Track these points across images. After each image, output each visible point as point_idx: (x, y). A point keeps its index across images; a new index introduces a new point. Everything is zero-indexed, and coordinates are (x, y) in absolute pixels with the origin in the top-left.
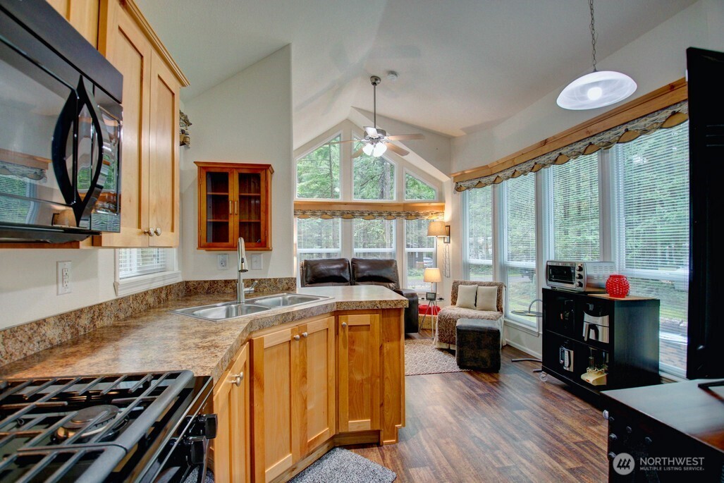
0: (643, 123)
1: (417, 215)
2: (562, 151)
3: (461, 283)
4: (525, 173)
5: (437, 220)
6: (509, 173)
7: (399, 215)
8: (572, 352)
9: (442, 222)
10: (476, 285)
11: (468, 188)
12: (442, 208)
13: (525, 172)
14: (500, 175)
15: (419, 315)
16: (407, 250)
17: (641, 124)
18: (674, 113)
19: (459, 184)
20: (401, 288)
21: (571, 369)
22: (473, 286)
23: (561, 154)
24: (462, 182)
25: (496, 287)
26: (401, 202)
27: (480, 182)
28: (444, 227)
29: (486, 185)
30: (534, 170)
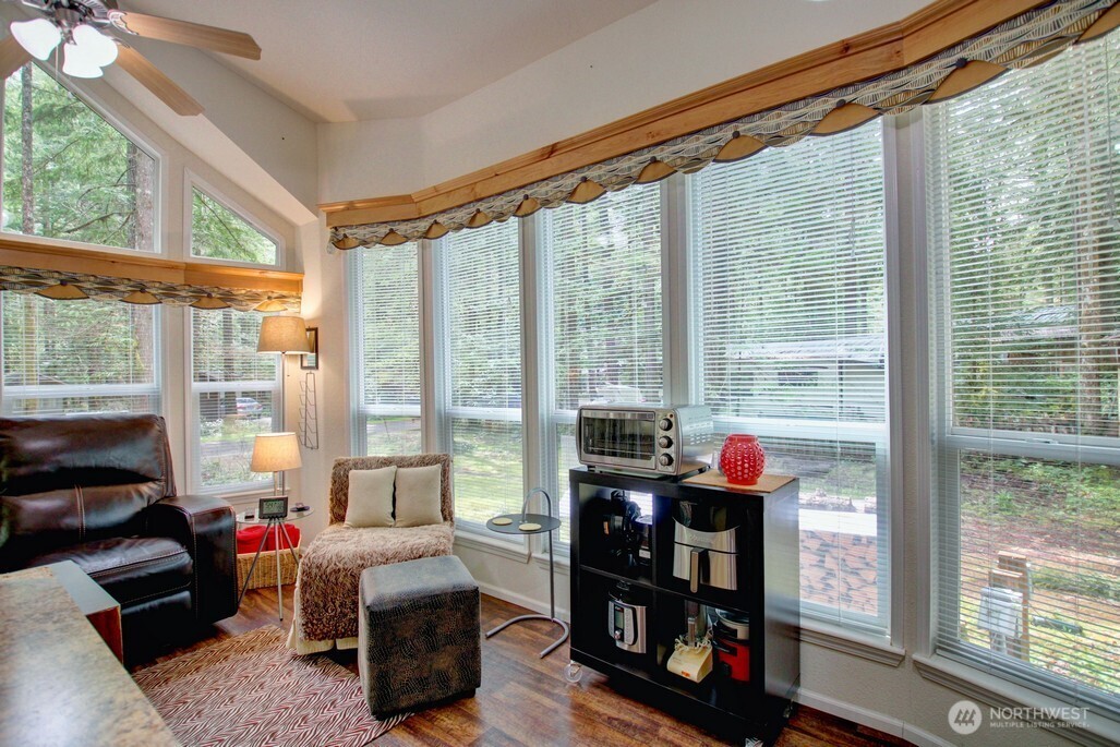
0: (773, 122)
1: (228, 299)
2: (589, 174)
3: (356, 466)
4: (501, 217)
5: (283, 313)
6: (462, 215)
7: (170, 292)
8: (640, 610)
9: (298, 320)
10: (393, 468)
11: (364, 243)
12: (297, 286)
13: (502, 214)
14: (440, 219)
15: (239, 556)
16: (198, 387)
17: (770, 123)
18: (842, 105)
19: (342, 232)
20: (179, 493)
21: (639, 648)
22: (385, 470)
23: (585, 180)
24: (351, 227)
25: (437, 468)
26: (175, 258)
27: (392, 231)
28: (301, 332)
29: (407, 239)
30: (521, 213)
